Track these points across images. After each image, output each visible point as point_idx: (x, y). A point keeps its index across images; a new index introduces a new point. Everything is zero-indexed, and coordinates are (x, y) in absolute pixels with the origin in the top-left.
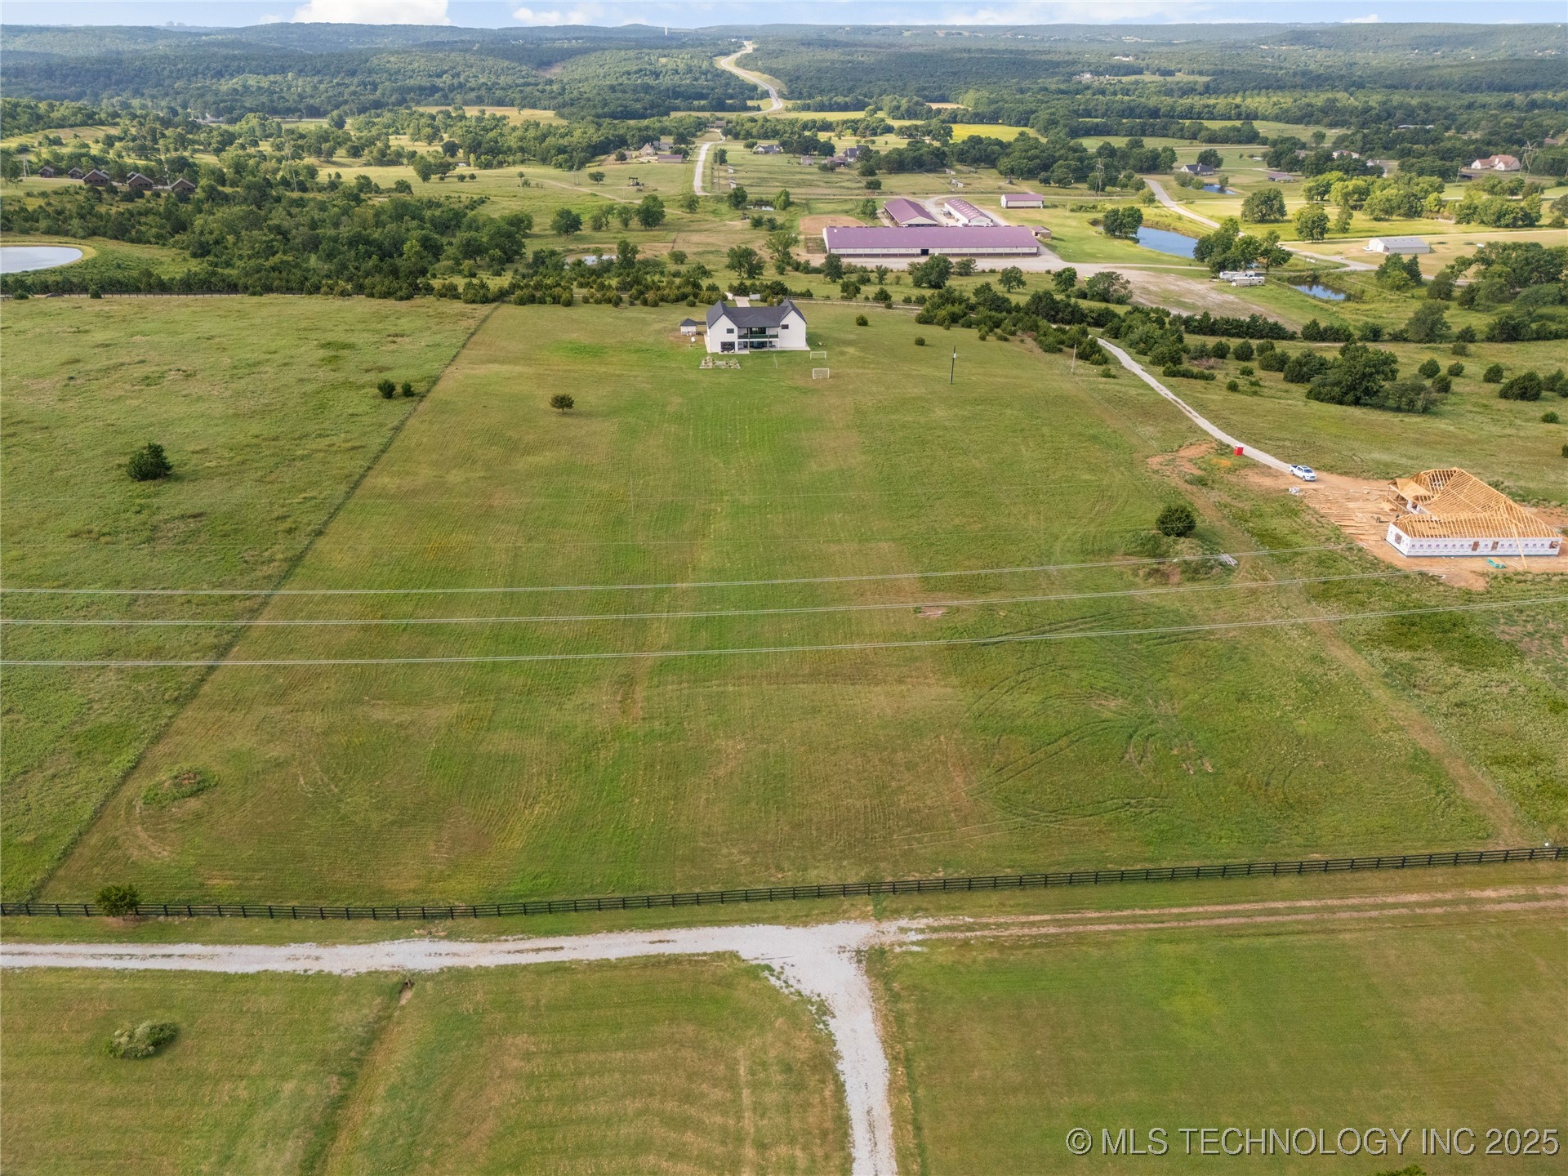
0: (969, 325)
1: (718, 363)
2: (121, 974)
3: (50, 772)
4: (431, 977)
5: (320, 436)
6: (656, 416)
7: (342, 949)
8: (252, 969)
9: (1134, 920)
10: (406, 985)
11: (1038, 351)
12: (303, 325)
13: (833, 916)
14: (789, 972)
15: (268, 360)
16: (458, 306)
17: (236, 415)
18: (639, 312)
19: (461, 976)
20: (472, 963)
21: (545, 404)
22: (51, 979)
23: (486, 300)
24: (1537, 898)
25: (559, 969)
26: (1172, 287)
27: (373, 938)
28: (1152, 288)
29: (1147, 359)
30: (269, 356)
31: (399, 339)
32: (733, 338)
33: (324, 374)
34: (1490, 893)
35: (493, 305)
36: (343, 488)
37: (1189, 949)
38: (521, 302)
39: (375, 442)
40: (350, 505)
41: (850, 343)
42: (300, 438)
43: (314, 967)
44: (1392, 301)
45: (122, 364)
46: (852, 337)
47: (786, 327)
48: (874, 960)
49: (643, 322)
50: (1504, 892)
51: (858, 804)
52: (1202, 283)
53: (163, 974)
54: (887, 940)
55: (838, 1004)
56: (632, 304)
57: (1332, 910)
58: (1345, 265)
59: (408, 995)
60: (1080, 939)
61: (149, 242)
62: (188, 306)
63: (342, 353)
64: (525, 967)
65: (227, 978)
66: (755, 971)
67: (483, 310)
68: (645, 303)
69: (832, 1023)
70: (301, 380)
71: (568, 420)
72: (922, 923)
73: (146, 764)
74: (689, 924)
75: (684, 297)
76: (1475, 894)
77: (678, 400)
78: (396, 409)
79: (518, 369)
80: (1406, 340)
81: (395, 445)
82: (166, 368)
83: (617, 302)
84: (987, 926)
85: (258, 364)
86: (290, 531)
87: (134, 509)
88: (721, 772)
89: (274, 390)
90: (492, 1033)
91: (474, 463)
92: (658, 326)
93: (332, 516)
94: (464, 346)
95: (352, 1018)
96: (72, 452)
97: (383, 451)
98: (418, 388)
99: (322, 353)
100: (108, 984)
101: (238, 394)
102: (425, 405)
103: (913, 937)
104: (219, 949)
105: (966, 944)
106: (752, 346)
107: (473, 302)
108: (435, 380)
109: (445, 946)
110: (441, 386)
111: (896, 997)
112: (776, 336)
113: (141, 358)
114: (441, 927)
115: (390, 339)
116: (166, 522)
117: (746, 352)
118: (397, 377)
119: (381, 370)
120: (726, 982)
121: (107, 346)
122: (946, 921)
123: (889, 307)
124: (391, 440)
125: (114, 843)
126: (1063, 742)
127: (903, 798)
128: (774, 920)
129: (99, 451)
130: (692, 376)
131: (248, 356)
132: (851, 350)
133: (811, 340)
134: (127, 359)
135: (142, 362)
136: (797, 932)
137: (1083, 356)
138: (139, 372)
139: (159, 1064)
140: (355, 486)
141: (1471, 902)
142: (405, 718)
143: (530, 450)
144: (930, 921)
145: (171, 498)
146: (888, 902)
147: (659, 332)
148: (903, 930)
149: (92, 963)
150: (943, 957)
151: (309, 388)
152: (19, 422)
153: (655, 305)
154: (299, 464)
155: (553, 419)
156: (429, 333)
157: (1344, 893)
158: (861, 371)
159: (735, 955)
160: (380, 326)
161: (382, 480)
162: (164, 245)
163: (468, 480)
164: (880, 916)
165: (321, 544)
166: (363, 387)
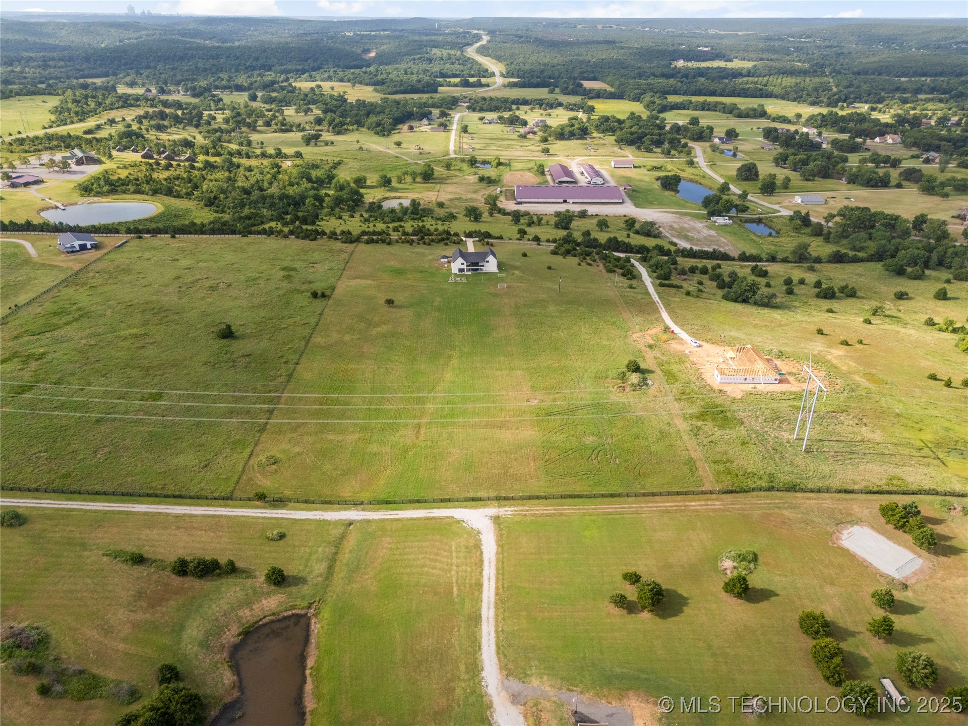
0: (575, 256)
1: (457, 279)
2: (264, 518)
3: (224, 455)
4: (358, 521)
5: (289, 317)
6: (429, 308)
7: (329, 513)
8: (303, 518)
9: (579, 509)
10: (351, 524)
11: (604, 271)
12: (271, 256)
13: (485, 506)
14: (469, 522)
15: (260, 277)
16: (338, 245)
17: (253, 307)
18: (421, 249)
19: (368, 521)
20: (371, 518)
21: (382, 302)
22: (243, 519)
23: (351, 242)
24: (707, 505)
25: (398, 520)
26: (686, 226)
27: (339, 510)
28: (676, 226)
29: (655, 275)
30: (260, 275)
31: (315, 265)
32: (464, 267)
33: (285, 284)
34: (693, 504)
35: (355, 244)
36: (303, 343)
37: (593, 518)
38: (368, 242)
39: (313, 321)
40: (307, 351)
41: (517, 268)
42: (282, 319)
43: (322, 518)
44: (792, 237)
45: (199, 279)
46: (518, 264)
47: (488, 262)
48: (496, 519)
49: (423, 254)
50: (698, 503)
51: (497, 472)
52: (702, 223)
53: (276, 518)
54: (501, 514)
55: (483, 531)
56: (418, 244)
57: (642, 507)
58: (779, 211)
59: (352, 527)
60: (561, 514)
61: (183, 197)
62: (216, 244)
63: (292, 273)
64: (387, 519)
65: (296, 520)
66: (458, 522)
67: (350, 247)
68: (424, 243)
69: (481, 536)
70: (276, 288)
71: (392, 310)
72: (512, 509)
73: (254, 453)
74: (439, 508)
75: (443, 240)
76: (688, 504)
77: (438, 299)
78: (319, 304)
79: (369, 282)
80: (788, 262)
81: (321, 322)
82: (218, 281)
83: (411, 243)
84: (533, 510)
85: (256, 279)
86: (286, 363)
87: (224, 352)
88: (451, 460)
89: (266, 293)
90: (378, 537)
91: (354, 331)
92: (430, 257)
93: (301, 356)
94: (344, 269)
95: (336, 532)
96: (192, 325)
97: (317, 325)
98: (328, 293)
99: (283, 273)
100: (260, 521)
101: (251, 295)
102: (331, 302)
103: (509, 513)
104: (292, 512)
105: (525, 515)
106: (473, 270)
107: (346, 242)
108: (333, 288)
109: (362, 513)
110: (336, 292)
111: (501, 530)
112: (483, 266)
113: (205, 276)
114: (360, 507)
115: (311, 265)
116: (238, 358)
117: (470, 273)
118: (319, 286)
119: (310, 283)
120: (450, 524)
121: (190, 268)
122: (520, 509)
123: (539, 244)
124: (319, 320)
125: (251, 479)
126: (571, 452)
127: (512, 470)
128: (466, 507)
129: (203, 325)
130: (445, 286)
131: (251, 275)
132: (517, 272)
133: (500, 266)
134: (199, 277)
135: (207, 278)
136: (473, 511)
137: (623, 275)
138: (207, 284)
139: (281, 542)
140: (308, 342)
141: (687, 506)
142: (340, 438)
143: (377, 325)
144: (515, 509)
145: (238, 347)
146: (503, 502)
147: (431, 261)
148: (506, 511)
149: (254, 515)
150: (517, 519)
151: (281, 292)
152: (167, 310)
153: (429, 244)
154: (283, 331)
155: (385, 309)
156: (327, 262)
157: (647, 502)
158: (520, 284)
159: (453, 517)
160: (305, 258)
161: (318, 339)
162: (190, 199)
163: (352, 339)
164: (499, 507)
165: (299, 367)
166: (303, 292)
